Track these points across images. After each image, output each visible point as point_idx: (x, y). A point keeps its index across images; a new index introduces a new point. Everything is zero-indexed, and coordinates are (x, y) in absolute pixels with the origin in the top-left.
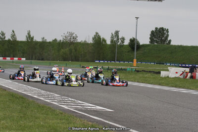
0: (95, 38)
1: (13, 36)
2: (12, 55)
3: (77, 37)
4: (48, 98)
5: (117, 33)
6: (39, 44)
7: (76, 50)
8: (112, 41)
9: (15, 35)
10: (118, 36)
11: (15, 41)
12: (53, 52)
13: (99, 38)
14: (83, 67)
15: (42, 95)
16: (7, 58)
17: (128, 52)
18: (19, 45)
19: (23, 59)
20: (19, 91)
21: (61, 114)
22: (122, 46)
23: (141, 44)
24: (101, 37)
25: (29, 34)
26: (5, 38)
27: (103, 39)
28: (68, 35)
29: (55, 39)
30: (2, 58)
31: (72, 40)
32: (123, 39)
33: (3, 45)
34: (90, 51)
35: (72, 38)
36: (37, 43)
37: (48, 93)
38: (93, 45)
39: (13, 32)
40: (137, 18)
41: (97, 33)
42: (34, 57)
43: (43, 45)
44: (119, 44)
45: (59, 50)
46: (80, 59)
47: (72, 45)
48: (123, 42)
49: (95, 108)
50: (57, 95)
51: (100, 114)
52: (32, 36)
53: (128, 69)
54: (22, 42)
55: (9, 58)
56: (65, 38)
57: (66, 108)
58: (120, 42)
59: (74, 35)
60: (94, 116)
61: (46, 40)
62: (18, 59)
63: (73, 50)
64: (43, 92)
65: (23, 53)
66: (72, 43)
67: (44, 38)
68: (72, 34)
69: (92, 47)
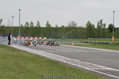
0: (88, 24)
1: (38, 24)
2: (38, 36)
3: (77, 24)
4: (73, 62)
5: (101, 21)
6: (53, 29)
7: (76, 32)
8: (98, 26)
9: (39, 23)
10: (102, 23)
11: (40, 27)
12: (63, 33)
13: (90, 24)
14: (82, 42)
15: (68, 61)
16: (35, 38)
17: (108, 32)
18: (42, 29)
19: (45, 38)
20: (52, 58)
21: (89, 73)
22: (104, 29)
23: (115, 27)
24: (92, 24)
25: (48, 23)
26: (33, 26)
27: (93, 25)
28: (71, 23)
29: (63, 26)
30: (32, 38)
31: (74, 26)
32: (105, 25)
33: (32, 30)
34: (85, 32)
35: (74, 25)
36: (53, 28)
37: (72, 59)
38: (87, 29)
39: (38, 22)
40: (114, 12)
41: (89, 22)
42: (51, 37)
43: (57, 29)
44: (102, 27)
45: (66, 32)
46: (79, 37)
47: (74, 29)
48: (105, 26)
49: (107, 69)
50: (78, 61)
51: (113, 73)
52: (49, 24)
53: (110, 43)
54: (43, 28)
55: (37, 38)
56: (69, 25)
57: (89, 69)
58: (103, 26)
59: (75, 23)
60: (110, 74)
61: (58, 26)
62: (42, 38)
63: (75, 32)
64: (68, 59)
65: (45, 34)
66: (74, 28)
67: (57, 25)
68: (74, 22)
69: (86, 30)
